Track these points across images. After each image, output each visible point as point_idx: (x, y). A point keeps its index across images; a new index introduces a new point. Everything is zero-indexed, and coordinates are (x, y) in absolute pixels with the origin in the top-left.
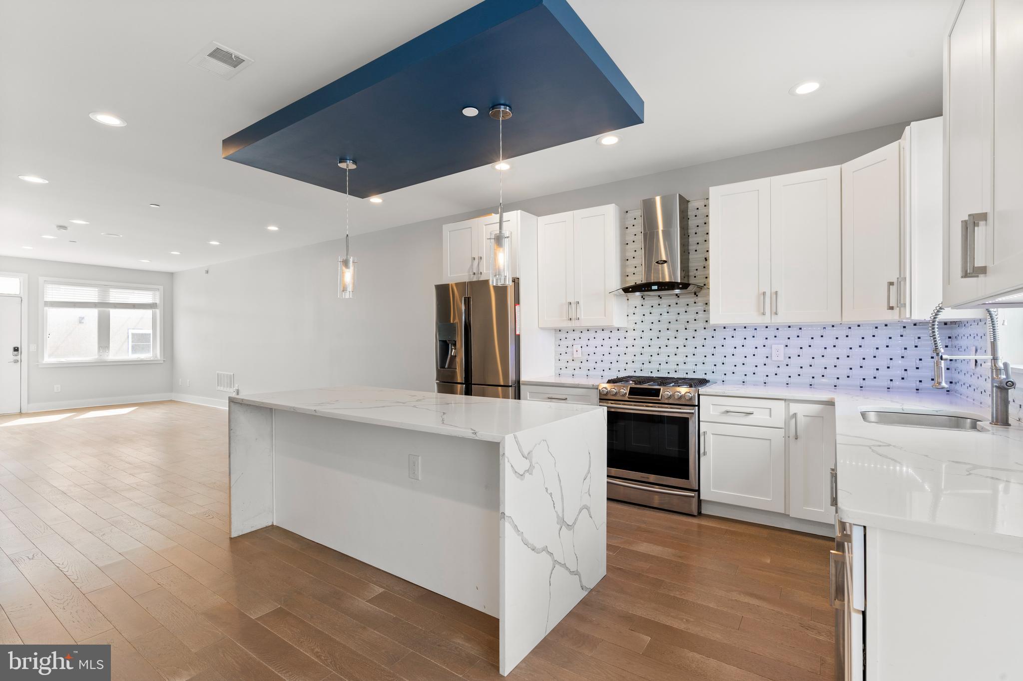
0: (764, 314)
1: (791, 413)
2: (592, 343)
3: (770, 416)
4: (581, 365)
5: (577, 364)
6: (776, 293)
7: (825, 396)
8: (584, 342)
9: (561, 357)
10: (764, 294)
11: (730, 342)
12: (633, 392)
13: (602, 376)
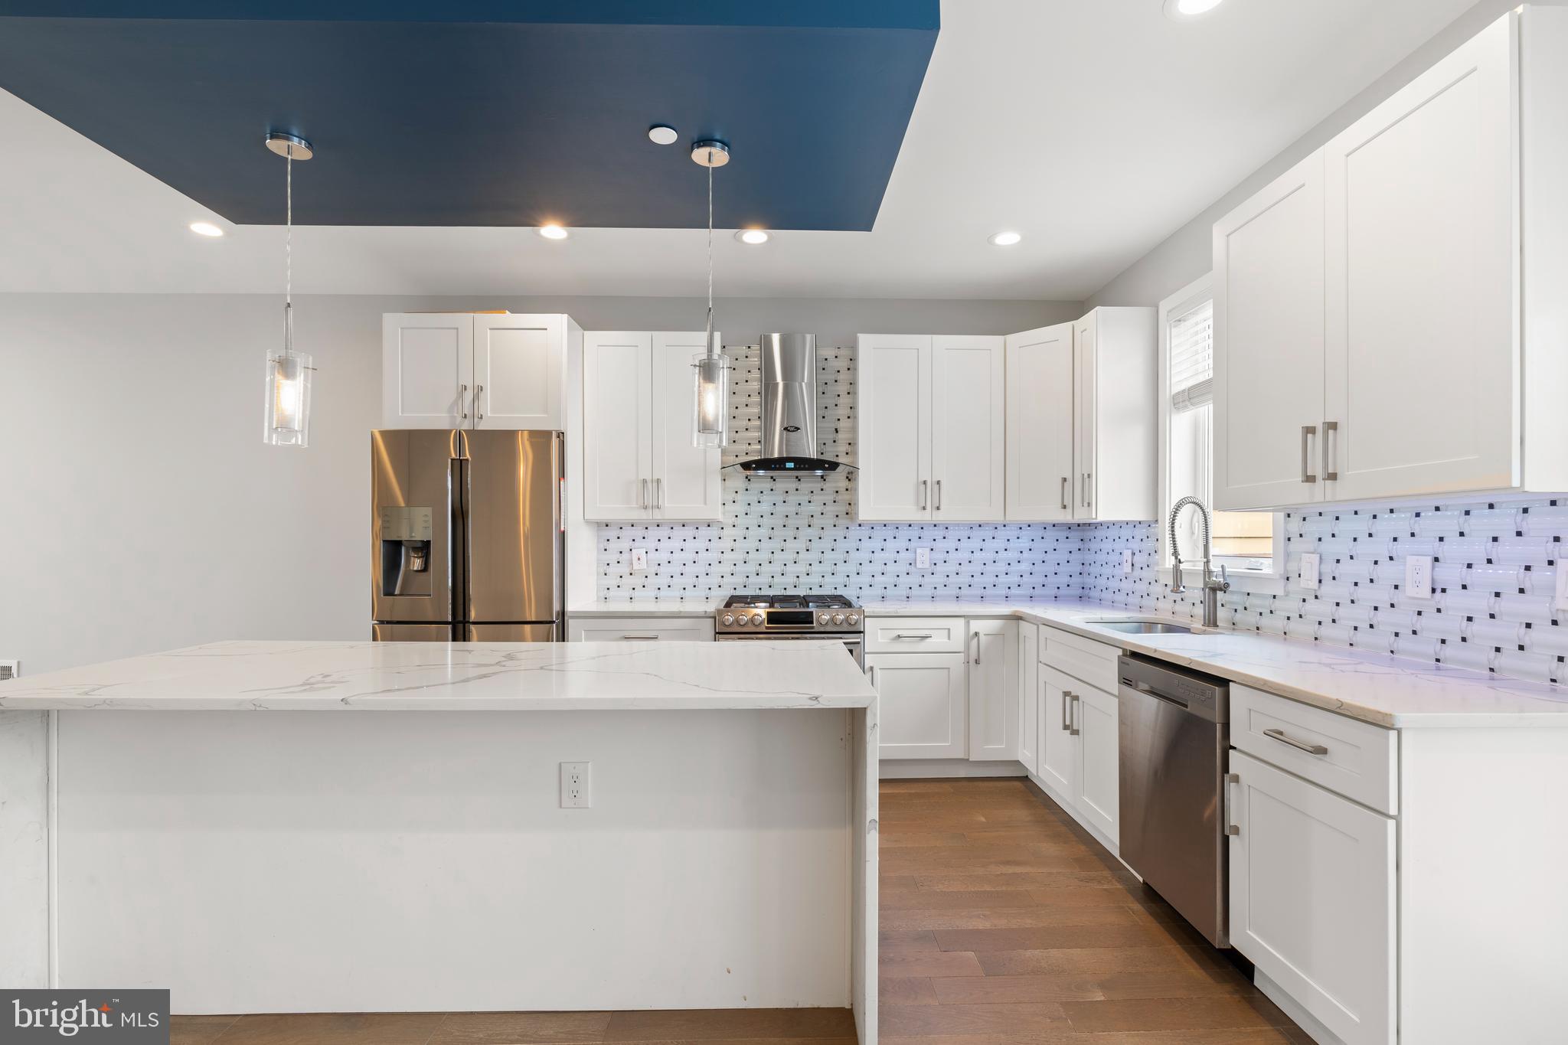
0: (924, 508)
1: (972, 632)
2: (665, 545)
3: (949, 639)
4: (647, 582)
5: (638, 581)
6: (938, 483)
7: (1006, 609)
8: (651, 544)
9: (609, 570)
10: (925, 483)
11: (866, 544)
12: (772, 618)
13: (682, 598)
